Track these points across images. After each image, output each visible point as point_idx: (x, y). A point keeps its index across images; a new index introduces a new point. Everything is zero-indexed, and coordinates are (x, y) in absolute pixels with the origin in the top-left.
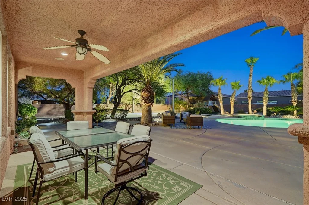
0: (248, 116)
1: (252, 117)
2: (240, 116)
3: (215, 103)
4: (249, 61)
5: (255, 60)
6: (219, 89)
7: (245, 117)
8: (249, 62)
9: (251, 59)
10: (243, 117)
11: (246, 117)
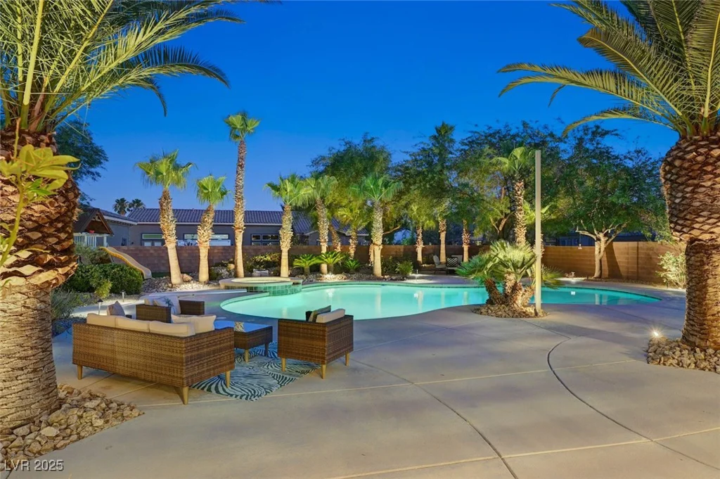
0: (276, 285)
1: (286, 286)
2: (256, 288)
3: (105, 243)
4: (236, 120)
5: (253, 124)
6: (165, 196)
7: (270, 287)
8: (238, 127)
9: (243, 119)
10: (265, 288)
11: (272, 290)
